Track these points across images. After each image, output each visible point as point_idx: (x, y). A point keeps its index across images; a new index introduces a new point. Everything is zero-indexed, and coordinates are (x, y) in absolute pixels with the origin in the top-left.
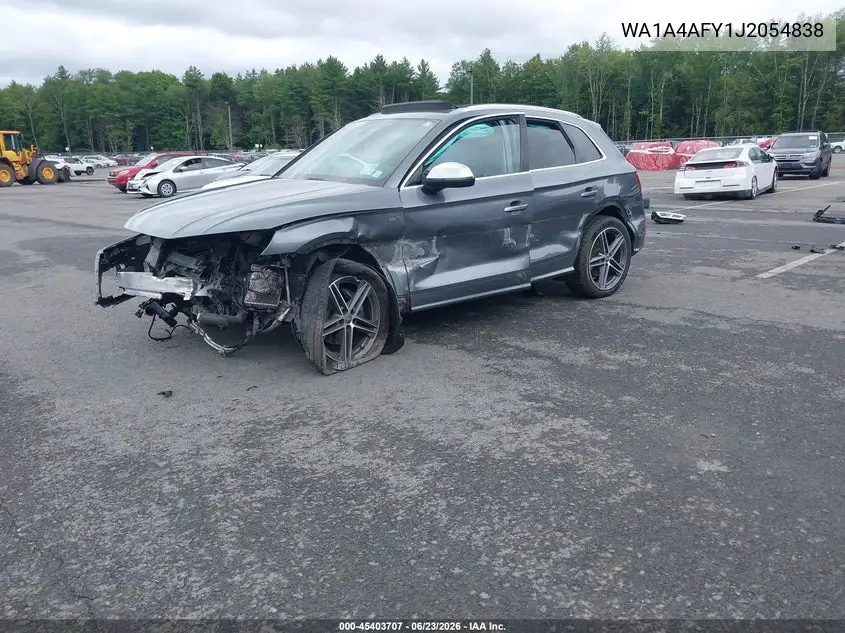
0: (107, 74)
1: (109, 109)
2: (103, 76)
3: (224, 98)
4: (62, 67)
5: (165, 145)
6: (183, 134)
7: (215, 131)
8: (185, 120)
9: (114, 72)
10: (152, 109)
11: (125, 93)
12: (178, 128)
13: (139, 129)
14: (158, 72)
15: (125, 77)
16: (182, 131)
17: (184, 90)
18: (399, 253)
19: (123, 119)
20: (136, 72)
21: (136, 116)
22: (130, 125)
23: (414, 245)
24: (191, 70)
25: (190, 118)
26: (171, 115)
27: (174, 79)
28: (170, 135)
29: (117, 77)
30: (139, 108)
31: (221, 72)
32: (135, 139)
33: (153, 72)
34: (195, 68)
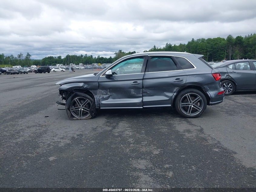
0: (204, 39)
1: (203, 49)
2: (203, 40)
3: (239, 44)
4: (193, 39)
5: (217, 59)
6: (224, 56)
7: (234, 54)
8: (225, 51)
9: (206, 39)
10: (215, 48)
11: (208, 45)
12: (222, 54)
13: (210, 55)
14: (219, 37)
15: (209, 40)
16: (224, 55)
17: (226, 42)
18: (98, 93)
19: (206, 52)
20: (212, 38)
21: (210, 51)
22: (208, 54)
23: (103, 91)
24: (229, 36)
25: (227, 50)
26: (221, 50)
27: (224, 39)
28: (220, 57)
29: (207, 40)
30: (211, 48)
31: (240, 36)
32: (209, 58)
33: (218, 38)
34: (231, 35)
